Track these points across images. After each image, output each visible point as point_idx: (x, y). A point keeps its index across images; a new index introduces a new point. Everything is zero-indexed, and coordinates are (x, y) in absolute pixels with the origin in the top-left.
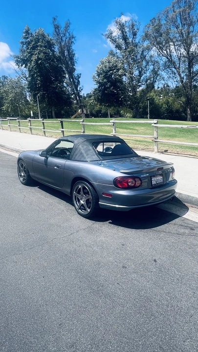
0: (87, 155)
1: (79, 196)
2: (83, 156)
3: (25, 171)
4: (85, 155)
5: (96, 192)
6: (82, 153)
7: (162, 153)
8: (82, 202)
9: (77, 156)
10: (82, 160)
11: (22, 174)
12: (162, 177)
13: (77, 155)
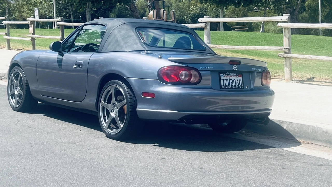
0: (125, 43)
1: (109, 106)
2: (119, 45)
3: (21, 86)
4: (122, 44)
5: (134, 94)
6: (117, 41)
7: (302, 82)
8: (113, 115)
9: (110, 46)
10: (117, 50)
11: (16, 92)
12: (241, 78)
13: (109, 43)
